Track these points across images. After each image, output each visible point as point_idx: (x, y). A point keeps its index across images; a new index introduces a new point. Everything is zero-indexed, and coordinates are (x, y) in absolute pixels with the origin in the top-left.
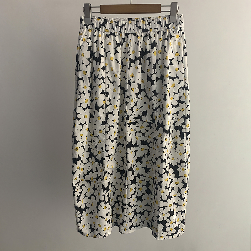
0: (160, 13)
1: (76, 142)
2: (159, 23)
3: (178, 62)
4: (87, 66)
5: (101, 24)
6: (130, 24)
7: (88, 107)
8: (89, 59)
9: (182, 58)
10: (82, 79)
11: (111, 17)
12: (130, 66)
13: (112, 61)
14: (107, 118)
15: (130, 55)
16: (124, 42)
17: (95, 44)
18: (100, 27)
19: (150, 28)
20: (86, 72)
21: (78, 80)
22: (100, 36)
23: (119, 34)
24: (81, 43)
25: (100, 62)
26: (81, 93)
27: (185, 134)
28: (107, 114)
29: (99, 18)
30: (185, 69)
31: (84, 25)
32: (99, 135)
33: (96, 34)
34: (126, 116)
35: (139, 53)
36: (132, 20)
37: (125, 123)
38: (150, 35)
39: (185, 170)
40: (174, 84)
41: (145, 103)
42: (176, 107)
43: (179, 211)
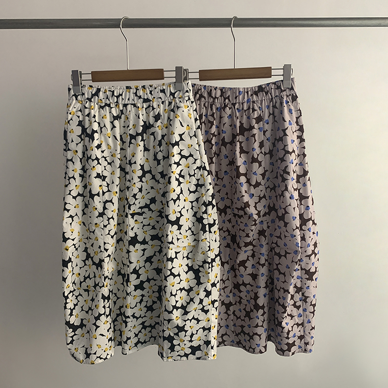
0: (163, 79)
1: (65, 240)
2: (163, 91)
3: (191, 137)
4: (77, 144)
5: (93, 93)
6: (128, 93)
7: (79, 195)
8: (80, 136)
9: (195, 132)
10: (71, 160)
11: (105, 86)
12: (130, 143)
13: (109, 137)
14: (105, 208)
15: (130, 130)
16: (123, 115)
17: (87, 117)
18: (92, 98)
19: (153, 97)
20: (77, 151)
21: (67, 162)
22: (92, 107)
23: (116, 105)
24: (70, 116)
25: (93, 139)
26: (70, 178)
27: (207, 226)
28: (105, 203)
29: (91, 86)
30: (199, 146)
31: (73, 95)
32: (95, 230)
33: (87, 105)
34: (127, 204)
35: (141, 128)
36: (131, 88)
37: (127, 214)
38: (153, 106)
39: (209, 273)
40: (188, 164)
41: (152, 188)
42: (194, 192)
43: (200, 328)
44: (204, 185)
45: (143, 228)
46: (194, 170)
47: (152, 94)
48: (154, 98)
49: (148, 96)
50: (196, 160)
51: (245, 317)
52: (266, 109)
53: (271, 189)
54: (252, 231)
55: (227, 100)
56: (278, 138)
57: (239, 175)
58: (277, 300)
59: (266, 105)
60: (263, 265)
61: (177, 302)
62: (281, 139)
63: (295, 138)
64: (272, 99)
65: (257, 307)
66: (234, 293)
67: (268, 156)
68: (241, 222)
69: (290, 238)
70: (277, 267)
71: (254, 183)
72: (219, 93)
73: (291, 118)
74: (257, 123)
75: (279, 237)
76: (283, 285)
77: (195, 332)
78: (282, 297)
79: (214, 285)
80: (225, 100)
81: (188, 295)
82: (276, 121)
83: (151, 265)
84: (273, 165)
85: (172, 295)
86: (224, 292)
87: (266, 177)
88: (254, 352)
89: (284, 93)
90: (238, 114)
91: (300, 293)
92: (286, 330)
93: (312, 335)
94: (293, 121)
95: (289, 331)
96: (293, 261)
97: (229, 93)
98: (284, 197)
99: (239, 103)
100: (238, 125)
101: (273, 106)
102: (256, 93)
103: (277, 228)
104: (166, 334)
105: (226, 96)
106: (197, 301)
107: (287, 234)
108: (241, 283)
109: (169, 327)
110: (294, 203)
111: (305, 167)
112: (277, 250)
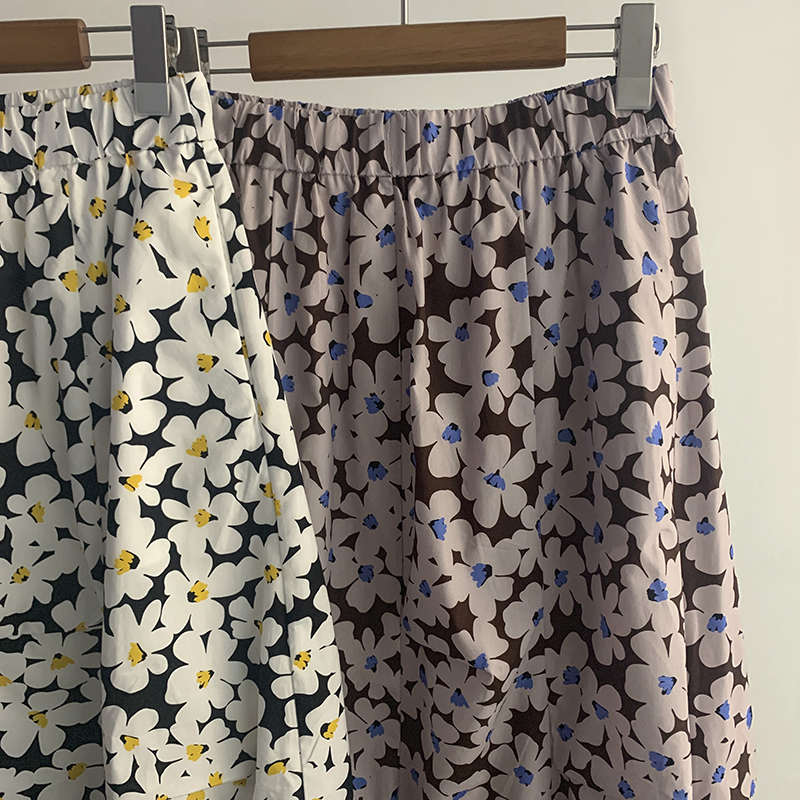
2: (80, 119)
3: (211, 324)
9: (229, 299)
19: (36, 146)
27: (290, 706)
30: (251, 359)
38: (39, 189)
40: (203, 440)
41: (63, 533)
42: (235, 558)
44: (274, 529)
45: (26, 703)
46: (231, 467)
47: (32, 135)
48: (43, 149)
49: (16, 141)
50: (236, 422)
52: (543, 201)
53: (565, 543)
54: (484, 723)
55: (373, 165)
56: (593, 329)
57: (425, 487)
59: (543, 183)
62: (608, 335)
63: (668, 329)
64: (567, 158)
67: (550, 404)
68: (439, 681)
69: (648, 768)
71: (490, 520)
72: (338, 134)
73: (653, 240)
74: (504, 262)
75: (600, 751)
80: (363, 165)
82: (586, 257)
84: (573, 442)
87: (543, 493)
89: (623, 133)
90: (421, 225)
94: (658, 253)
97: (380, 134)
98: (622, 588)
99: (425, 176)
100: (422, 270)
101: (571, 192)
102: (498, 134)
103: (590, 708)
105: (368, 147)
107: (632, 748)
110: (667, 616)
111: (709, 451)
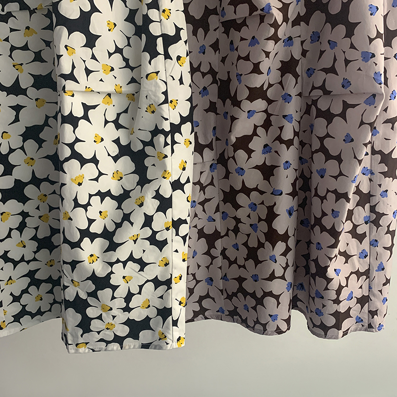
27: (160, 41)
39: (166, 156)
43: (148, 281)
45: (10, 56)
51: (246, 260)
54: (267, 55)
58: (318, 221)
60: (289, 143)
61: (91, 221)
65: (273, 237)
66: (223, 213)
68: (242, 39)
69: (360, 63)
70: (322, 144)
75: (332, 70)
76: (333, 184)
77: (134, 290)
78: (329, 212)
79: (177, 185)
81: (119, 207)
83: (40, 147)
85: (77, 205)
86: (204, 210)
88: (264, 331)
91: (367, 206)
92: (334, 285)
93: (385, 295)
95: (341, 288)
96: (362, 123)
103: (326, 46)
104: (70, 294)
106: (138, 219)
107: (351, 55)
108: (238, 187)
109: (75, 279)
112: (323, 105)
